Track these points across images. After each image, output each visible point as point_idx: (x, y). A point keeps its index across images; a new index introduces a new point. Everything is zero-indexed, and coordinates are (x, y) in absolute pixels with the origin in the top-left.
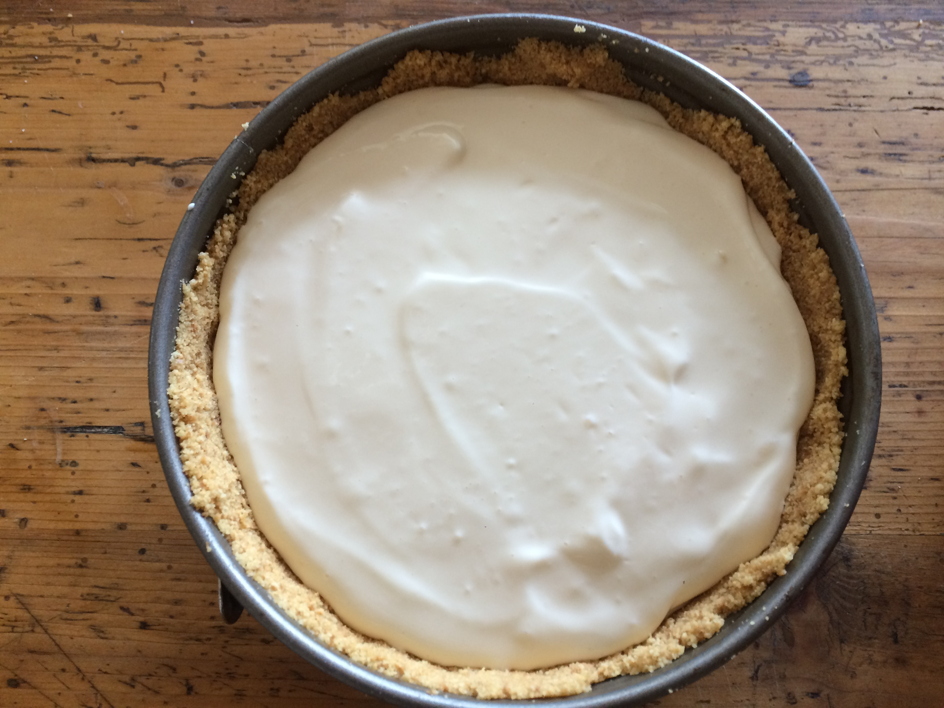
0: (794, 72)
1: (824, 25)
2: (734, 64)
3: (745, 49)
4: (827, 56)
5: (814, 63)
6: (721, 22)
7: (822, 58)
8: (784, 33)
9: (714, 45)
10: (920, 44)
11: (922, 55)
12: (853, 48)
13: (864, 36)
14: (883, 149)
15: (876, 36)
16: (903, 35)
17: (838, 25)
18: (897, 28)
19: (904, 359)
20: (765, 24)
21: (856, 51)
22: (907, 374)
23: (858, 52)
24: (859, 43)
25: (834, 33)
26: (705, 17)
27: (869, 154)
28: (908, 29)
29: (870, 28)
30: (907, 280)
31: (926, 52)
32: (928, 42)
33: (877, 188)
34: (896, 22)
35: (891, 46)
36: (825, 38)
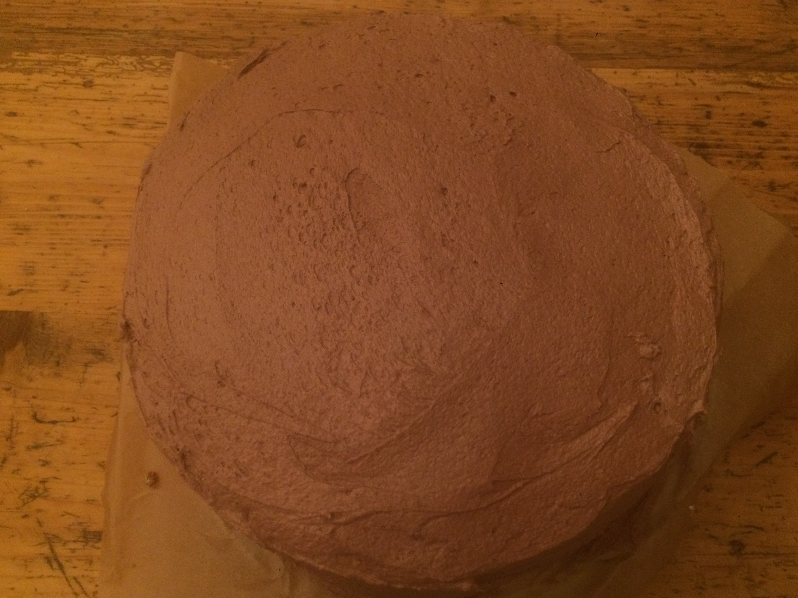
0: (85, 80)
1: (109, 57)
2: (55, 76)
3: (63, 68)
5: (98, 76)
6: (54, 54)
7: (104, 74)
8: (86, 60)
9: (47, 65)
10: (158, 68)
11: (157, 74)
12: (121, 69)
13: (129, 63)
14: (123, 121)
15: (135, 63)
16: (150, 63)
17: (116, 57)
18: (148, 59)
19: (103, 228)
20: (76, 55)
21: (122, 71)
22: (103, 235)
24: (125, 67)
25: (112, 60)
26: (47, 50)
27: (115, 124)
28: (153, 60)
29: (133, 59)
31: (158, 72)
32: (162, 67)
33: (115, 141)
34: (148, 56)
35: (142, 69)
36: (107, 64)
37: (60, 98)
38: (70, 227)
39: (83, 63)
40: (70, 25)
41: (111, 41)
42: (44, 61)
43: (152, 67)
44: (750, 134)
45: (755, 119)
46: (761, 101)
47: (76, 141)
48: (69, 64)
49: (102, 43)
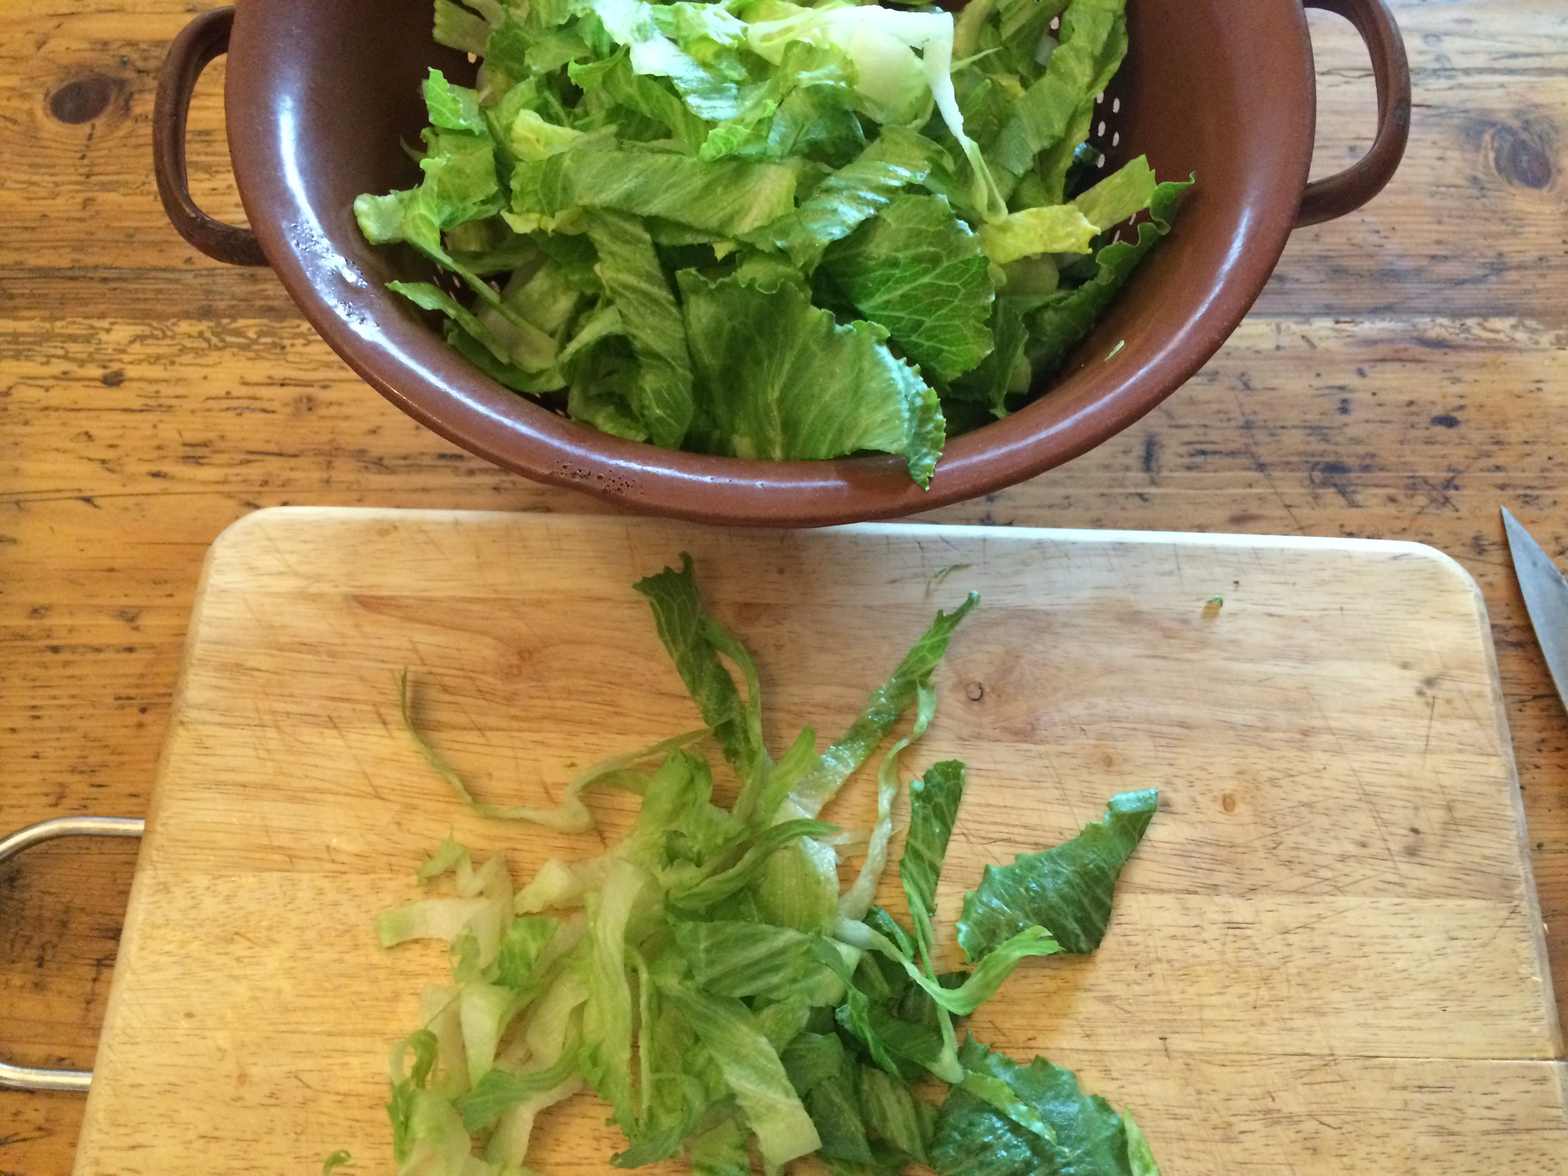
0: (107, 371)
1: (155, 324)
2: (47, 363)
3: (62, 348)
4: (149, 356)
5: (131, 363)
6: (43, 319)
7: (142, 357)
8: (108, 331)
9: (31, 343)
10: (254, 342)
11: (251, 354)
12: (179, 347)
13: (195, 334)
14: (182, 451)
15: (208, 334)
16: (238, 333)
17: (169, 323)
18: (233, 325)
19: (139, 670)
20: (89, 322)
21: (181, 350)
22: (138, 686)
23: (183, 350)
24: (188, 343)
25: (162, 330)
26: (30, 314)
27: (165, 457)
28: (244, 327)
29: (204, 326)
30: (168, 589)
31: (254, 351)
32: (263, 340)
33: (165, 492)
34: (234, 318)
35: (221, 344)
36: (152, 336)
37: (57, 409)
38: (70, 671)
39: (103, 336)
40: (78, 261)
41: (160, 291)
42: (24, 335)
43: (241, 340)
44: (1429, 442)
45: (1438, 411)
46: (1445, 375)
47: (87, 494)
48: (73, 338)
49: (142, 296)
